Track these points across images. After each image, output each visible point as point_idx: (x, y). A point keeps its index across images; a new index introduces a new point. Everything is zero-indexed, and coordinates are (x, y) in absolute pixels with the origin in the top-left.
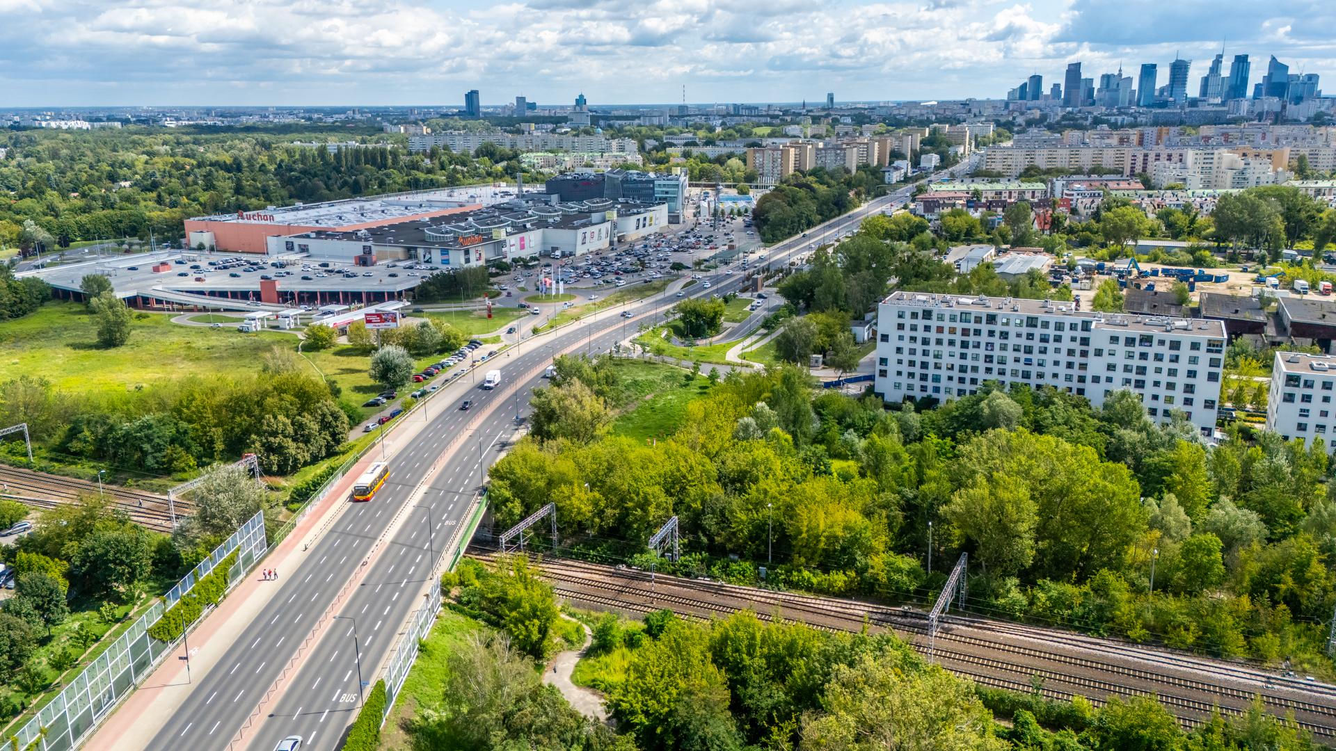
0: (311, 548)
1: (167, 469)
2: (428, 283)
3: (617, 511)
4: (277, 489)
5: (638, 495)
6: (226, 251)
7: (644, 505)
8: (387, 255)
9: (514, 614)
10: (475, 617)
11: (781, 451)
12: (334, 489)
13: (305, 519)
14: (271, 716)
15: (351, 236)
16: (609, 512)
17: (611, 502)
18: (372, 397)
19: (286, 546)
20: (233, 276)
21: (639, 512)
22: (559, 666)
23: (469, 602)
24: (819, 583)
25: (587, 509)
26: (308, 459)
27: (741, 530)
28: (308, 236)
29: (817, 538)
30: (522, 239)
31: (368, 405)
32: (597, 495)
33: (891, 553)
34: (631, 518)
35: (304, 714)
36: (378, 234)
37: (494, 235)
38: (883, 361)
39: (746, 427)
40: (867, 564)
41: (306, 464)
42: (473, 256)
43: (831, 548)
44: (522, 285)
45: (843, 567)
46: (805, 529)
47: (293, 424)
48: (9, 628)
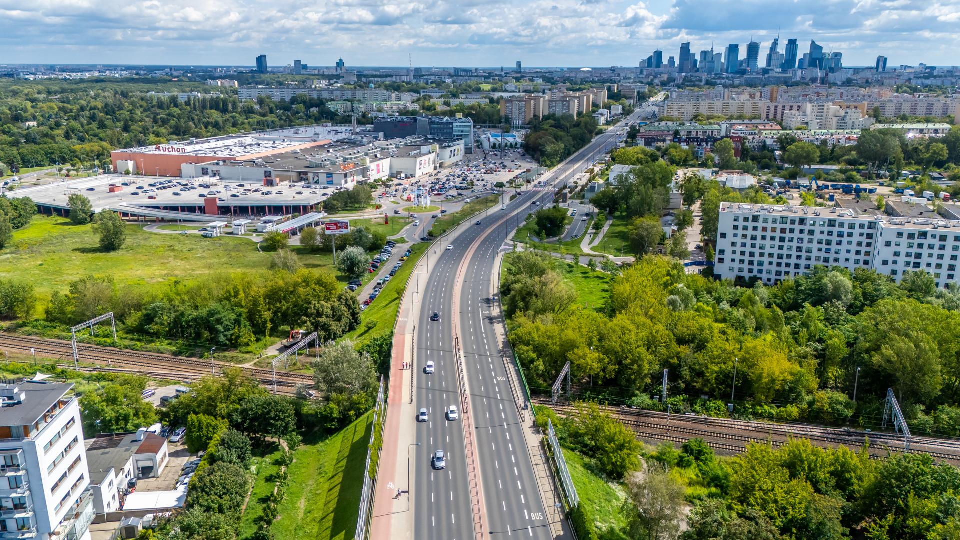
0: (415, 401)
1: (234, 344)
3: (617, 367)
5: (633, 354)
6: (153, 175)
7: (637, 362)
8: (286, 178)
10: (573, 450)
14: (491, 533)
17: (612, 360)
19: (393, 401)
20: (174, 194)
24: (778, 414)
26: (341, 333)
28: (217, 165)
29: (774, 381)
30: (378, 166)
32: (601, 355)
34: (628, 372)
35: (514, 531)
36: (271, 163)
37: (360, 163)
38: (722, 252)
39: (673, 303)
40: (814, 399)
42: (349, 179)
43: (783, 389)
45: (795, 402)
46: (765, 376)
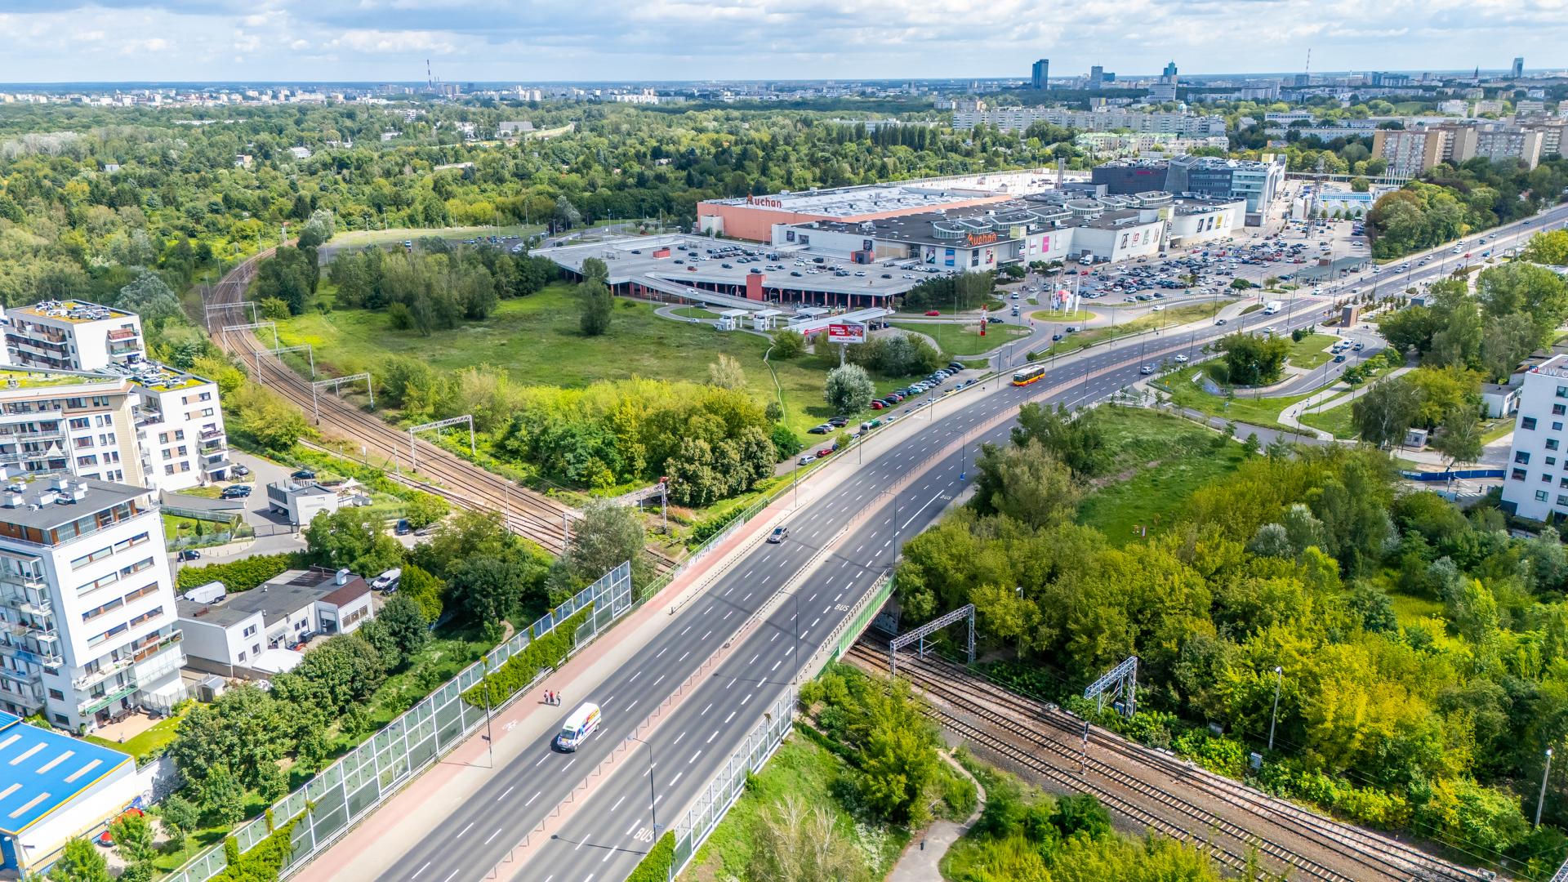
0: (680, 611)
1: (584, 483)
2: (922, 289)
3: (1056, 632)
4: (683, 523)
5: (1086, 616)
6: (730, 238)
7: (1092, 632)
8: (887, 251)
9: (873, 762)
10: (832, 749)
11: (1315, 582)
12: (730, 538)
13: (687, 571)
14: (555, 837)
15: (853, 228)
16: (1044, 630)
17: (1050, 618)
18: (820, 422)
19: (654, 604)
20: (725, 266)
21: (1084, 640)
22: (931, 840)
23: (830, 726)
24: (1342, 800)
25: (1015, 623)
26: (725, 492)
27: (1232, 695)
28: (810, 227)
29: (1350, 732)
30: (1046, 240)
31: (813, 432)
32: (1031, 605)
33: (1474, 782)
34: (1071, 646)
35: (590, 845)
36: (883, 228)
37: (1012, 234)
38: (1522, 457)
39: (1271, 538)
40: (1427, 791)
41: (722, 497)
42: (982, 258)
43: (1371, 751)
44: (1033, 296)
45: (1387, 786)
46: (1330, 716)
47: (713, 450)
48: (355, 653)
